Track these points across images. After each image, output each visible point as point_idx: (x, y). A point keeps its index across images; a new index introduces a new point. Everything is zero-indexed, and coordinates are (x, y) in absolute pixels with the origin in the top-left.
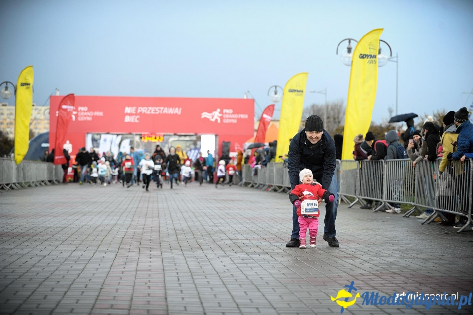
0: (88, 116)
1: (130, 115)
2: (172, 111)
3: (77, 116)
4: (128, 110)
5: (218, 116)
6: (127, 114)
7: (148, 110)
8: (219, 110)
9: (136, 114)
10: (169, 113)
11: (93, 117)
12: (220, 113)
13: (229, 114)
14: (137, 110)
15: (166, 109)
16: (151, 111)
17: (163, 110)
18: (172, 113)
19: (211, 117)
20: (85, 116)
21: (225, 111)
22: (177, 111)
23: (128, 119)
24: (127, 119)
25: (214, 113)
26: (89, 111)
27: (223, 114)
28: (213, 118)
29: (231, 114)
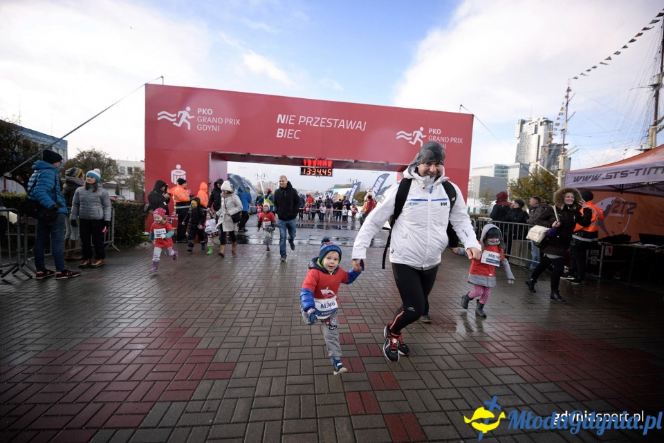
0: (214, 124)
1: (285, 126)
2: (351, 125)
3: (193, 122)
4: (281, 119)
5: (420, 137)
6: (281, 125)
7: (315, 120)
8: (422, 129)
9: (296, 127)
10: (348, 128)
11: (222, 126)
12: (423, 133)
13: (437, 135)
14: (296, 120)
15: (343, 120)
16: (319, 123)
17: (338, 123)
18: (352, 128)
19: (410, 138)
20: (209, 124)
21: (430, 130)
22: (360, 126)
23: (282, 133)
24: (280, 133)
25: (415, 132)
26: (214, 115)
27: (428, 135)
28: (413, 140)
29: (440, 136)
